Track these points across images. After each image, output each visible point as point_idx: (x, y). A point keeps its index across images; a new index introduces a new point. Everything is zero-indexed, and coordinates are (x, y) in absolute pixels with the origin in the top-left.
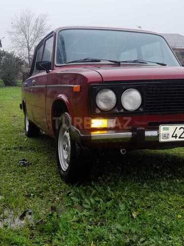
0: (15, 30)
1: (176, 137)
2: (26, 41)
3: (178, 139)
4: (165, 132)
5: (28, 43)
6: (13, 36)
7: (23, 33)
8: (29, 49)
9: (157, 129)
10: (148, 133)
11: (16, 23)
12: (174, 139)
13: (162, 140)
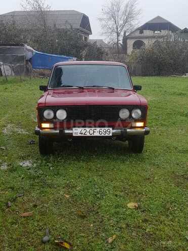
0: (105, 17)
1: (82, 134)
2: (115, 26)
3: (83, 135)
4: (76, 131)
5: (117, 28)
6: (104, 22)
7: (112, 19)
8: (118, 35)
9: (72, 130)
10: (67, 131)
11: (106, 10)
12: (81, 135)
13: (74, 135)
